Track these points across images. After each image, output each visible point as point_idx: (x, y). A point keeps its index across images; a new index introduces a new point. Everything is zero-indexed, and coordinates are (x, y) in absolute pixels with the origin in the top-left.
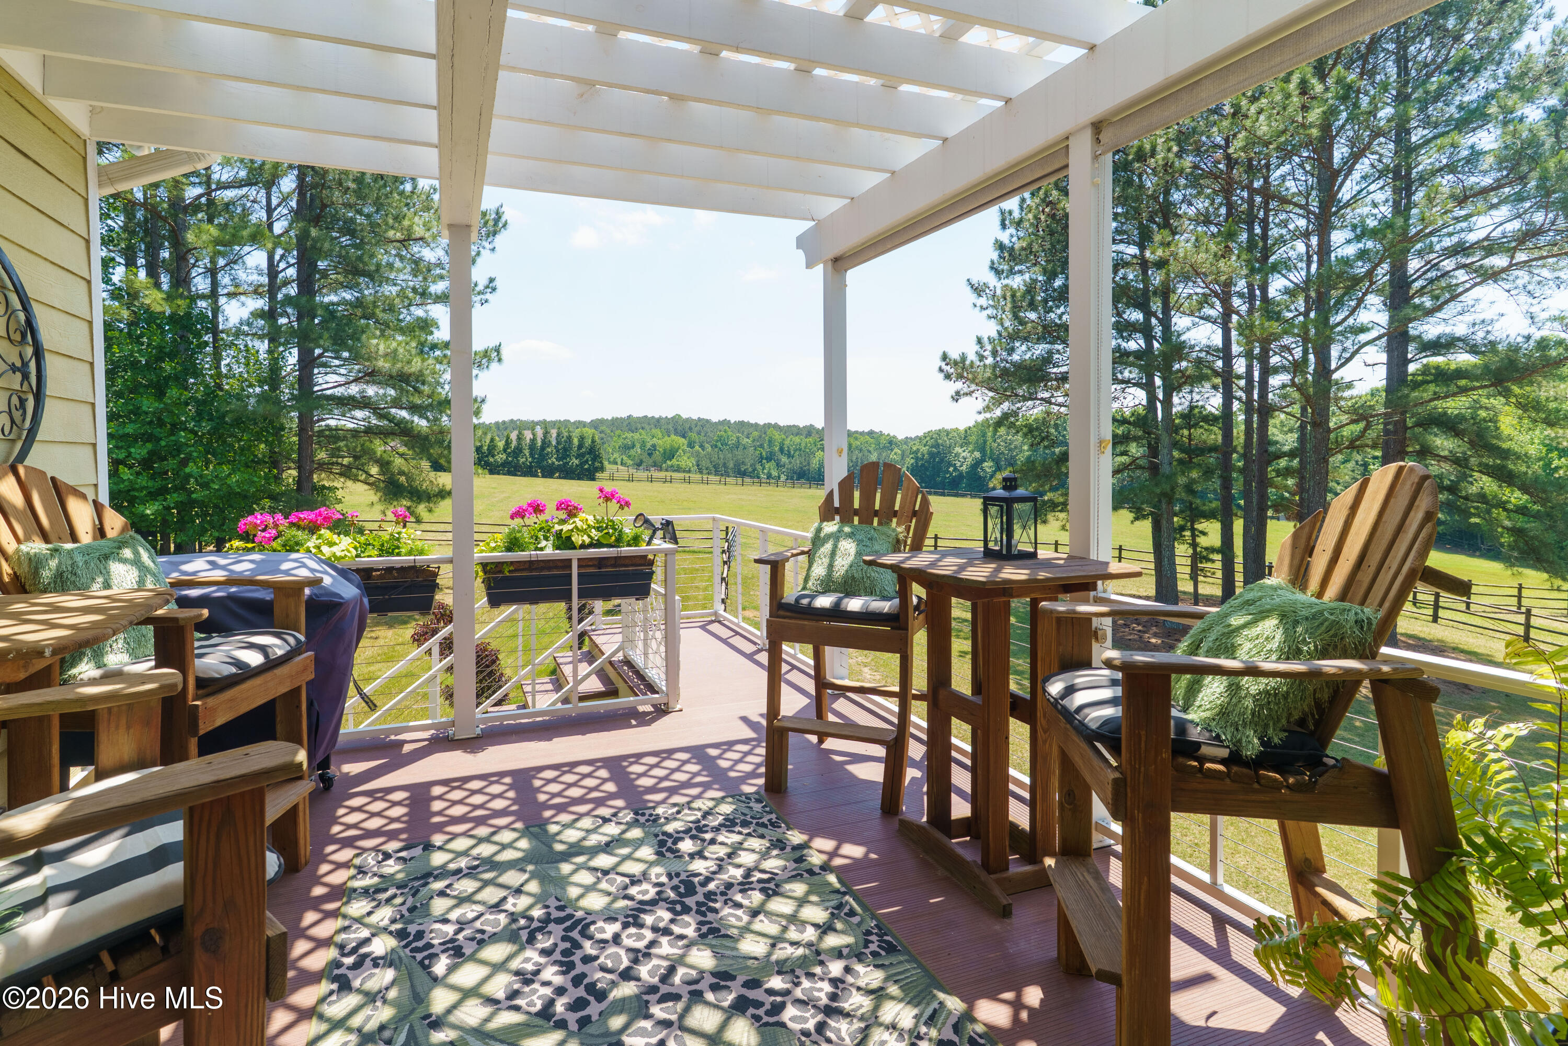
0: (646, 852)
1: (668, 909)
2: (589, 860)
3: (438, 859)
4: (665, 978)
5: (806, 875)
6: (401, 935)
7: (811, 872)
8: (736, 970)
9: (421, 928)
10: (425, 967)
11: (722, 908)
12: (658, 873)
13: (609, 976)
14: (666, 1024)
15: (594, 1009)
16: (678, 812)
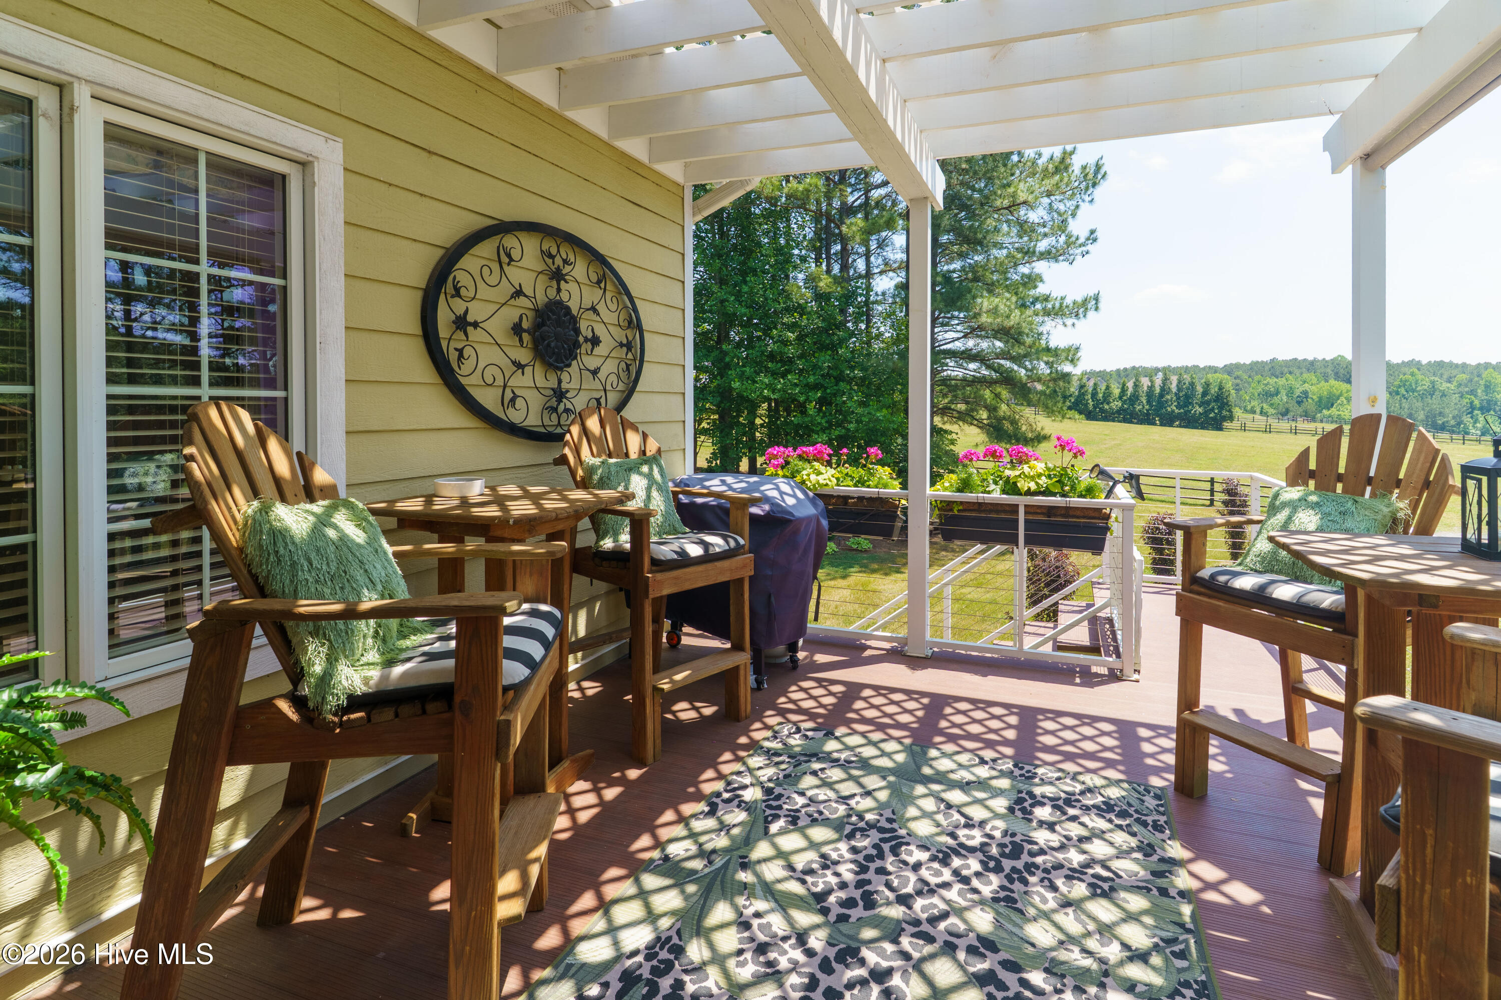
0: (1000, 804)
1: (981, 862)
2: (944, 791)
3: (831, 746)
4: (933, 920)
5: (1155, 892)
6: (768, 791)
7: (1163, 892)
8: (1005, 945)
9: (783, 792)
10: (767, 822)
11: (1035, 885)
12: (998, 827)
13: (888, 893)
14: (906, 956)
15: (856, 913)
16: (1059, 779)
